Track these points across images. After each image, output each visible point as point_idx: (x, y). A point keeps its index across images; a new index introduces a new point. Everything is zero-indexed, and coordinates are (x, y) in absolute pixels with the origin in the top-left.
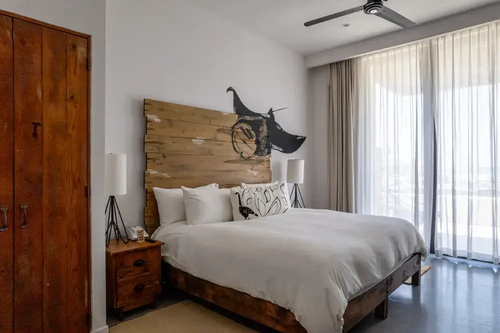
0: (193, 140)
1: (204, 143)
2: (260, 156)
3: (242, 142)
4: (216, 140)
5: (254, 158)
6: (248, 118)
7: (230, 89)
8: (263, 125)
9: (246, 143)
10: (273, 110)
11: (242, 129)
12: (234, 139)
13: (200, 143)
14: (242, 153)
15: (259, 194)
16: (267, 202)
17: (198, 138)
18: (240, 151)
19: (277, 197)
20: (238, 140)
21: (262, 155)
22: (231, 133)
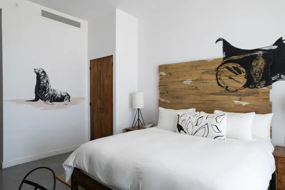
0: (184, 82)
1: (191, 83)
2: (253, 88)
3: (228, 78)
4: (201, 80)
5: (242, 91)
6: (235, 57)
7: (219, 40)
8: (258, 60)
9: (233, 79)
10: (283, 39)
11: (227, 68)
12: (218, 77)
13: (189, 83)
14: (227, 87)
15: (193, 119)
16: (196, 125)
17: (187, 80)
18: (226, 86)
19: (207, 124)
20: (222, 78)
21: (255, 87)
22: (216, 72)
